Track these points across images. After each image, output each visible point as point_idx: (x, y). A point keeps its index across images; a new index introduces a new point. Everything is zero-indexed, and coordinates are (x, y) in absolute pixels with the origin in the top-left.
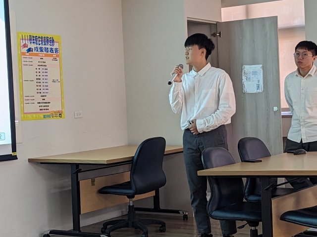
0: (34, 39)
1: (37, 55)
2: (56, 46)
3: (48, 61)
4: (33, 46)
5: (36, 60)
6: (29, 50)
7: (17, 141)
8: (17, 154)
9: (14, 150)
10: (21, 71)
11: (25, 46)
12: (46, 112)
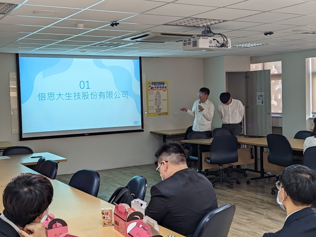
0: (154, 83)
1: (156, 90)
2: (165, 85)
3: (161, 92)
4: (154, 86)
5: (155, 92)
6: (152, 88)
7: (144, 124)
8: (144, 129)
9: (143, 127)
10: (147, 97)
11: (150, 86)
12: (159, 112)
